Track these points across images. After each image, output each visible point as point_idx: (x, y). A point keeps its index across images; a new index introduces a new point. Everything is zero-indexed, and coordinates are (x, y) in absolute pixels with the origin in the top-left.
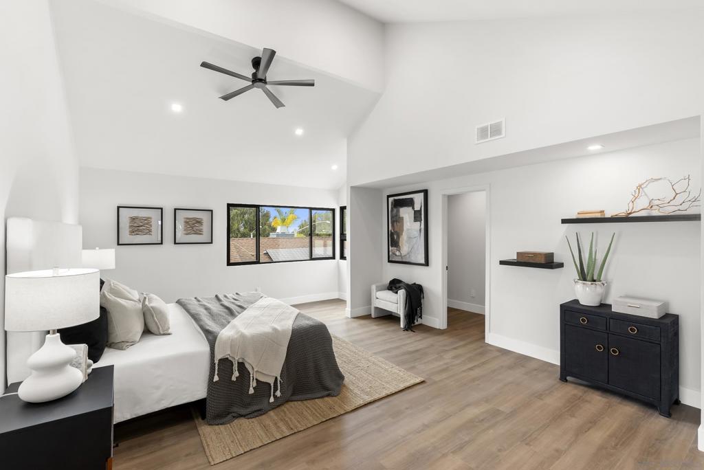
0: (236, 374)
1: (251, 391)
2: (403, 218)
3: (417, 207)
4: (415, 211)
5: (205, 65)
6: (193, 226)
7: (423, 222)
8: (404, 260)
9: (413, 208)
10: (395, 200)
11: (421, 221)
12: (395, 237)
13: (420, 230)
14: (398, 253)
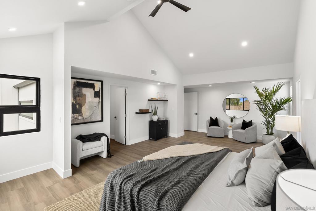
2: (85, 95)
3: (97, 89)
4: (95, 92)
7: (101, 98)
8: (86, 121)
9: (94, 89)
10: (77, 82)
11: (99, 97)
12: (78, 107)
13: (99, 102)
14: (80, 118)
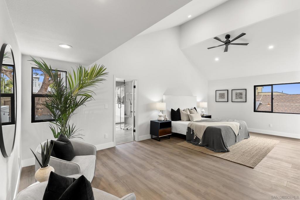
0: (192, 132)
1: (194, 138)
5: (208, 48)
6: (239, 95)
